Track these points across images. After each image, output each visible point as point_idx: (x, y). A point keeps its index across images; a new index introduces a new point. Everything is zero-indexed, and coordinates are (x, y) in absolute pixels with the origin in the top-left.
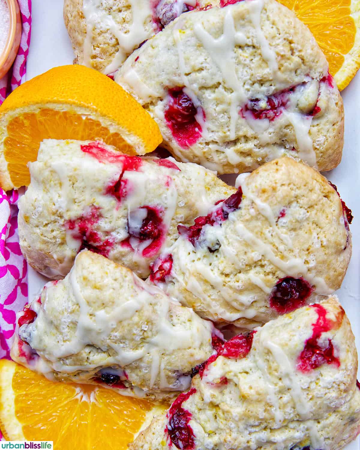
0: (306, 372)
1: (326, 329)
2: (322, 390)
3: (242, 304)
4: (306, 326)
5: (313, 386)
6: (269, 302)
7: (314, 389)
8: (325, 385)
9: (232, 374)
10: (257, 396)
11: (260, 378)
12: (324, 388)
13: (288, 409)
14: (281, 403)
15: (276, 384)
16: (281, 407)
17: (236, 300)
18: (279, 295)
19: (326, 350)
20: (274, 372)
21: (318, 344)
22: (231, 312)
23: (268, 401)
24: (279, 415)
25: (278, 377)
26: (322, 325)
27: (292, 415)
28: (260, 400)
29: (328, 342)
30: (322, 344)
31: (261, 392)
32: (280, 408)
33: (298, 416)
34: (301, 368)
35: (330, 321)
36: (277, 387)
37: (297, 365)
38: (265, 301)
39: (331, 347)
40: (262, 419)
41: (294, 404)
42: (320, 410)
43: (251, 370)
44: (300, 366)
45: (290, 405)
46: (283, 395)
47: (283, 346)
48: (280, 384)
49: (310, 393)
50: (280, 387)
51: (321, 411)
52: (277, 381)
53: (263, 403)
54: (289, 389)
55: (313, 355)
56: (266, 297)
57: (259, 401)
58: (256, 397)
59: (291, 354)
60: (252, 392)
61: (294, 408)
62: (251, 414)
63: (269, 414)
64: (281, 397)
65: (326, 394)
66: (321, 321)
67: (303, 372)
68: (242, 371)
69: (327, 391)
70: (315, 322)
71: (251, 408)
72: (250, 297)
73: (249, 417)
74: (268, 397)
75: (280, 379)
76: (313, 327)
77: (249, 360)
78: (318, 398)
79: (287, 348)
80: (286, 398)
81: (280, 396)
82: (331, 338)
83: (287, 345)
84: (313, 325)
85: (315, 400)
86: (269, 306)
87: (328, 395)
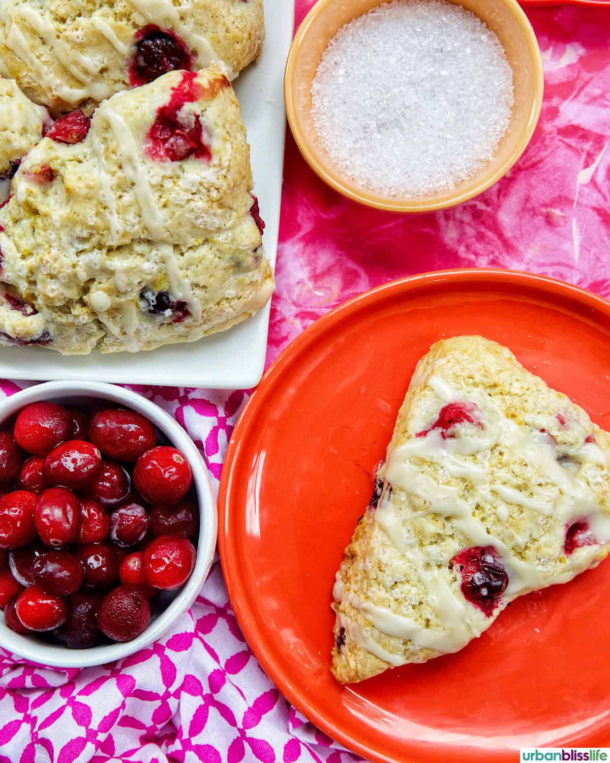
0: (158, 159)
1: (191, 98)
2: (182, 193)
3: (86, 72)
4: (163, 91)
5: (168, 184)
6: (128, 74)
7: (169, 190)
8: (187, 186)
9: (59, 161)
10: (87, 190)
11: (95, 166)
12: (186, 190)
13: (131, 217)
14: (121, 204)
15: (113, 174)
16: (120, 212)
17: (76, 63)
18: (141, 61)
19: (191, 131)
20: (111, 154)
21: (178, 119)
22: (71, 87)
23: (102, 199)
24: (116, 223)
25: (117, 163)
26: (185, 91)
27: (137, 227)
28: (89, 196)
29: (193, 119)
30: (184, 119)
31: (92, 183)
32: (118, 214)
33: (145, 232)
34: (150, 151)
35: (198, 86)
36: (114, 178)
37: (144, 146)
38: (121, 70)
39: (198, 127)
40: (92, 227)
41: (140, 210)
42: (180, 229)
43: (85, 157)
44: (149, 148)
45: (133, 210)
46: (125, 194)
47: (126, 116)
48: (120, 173)
49: (163, 196)
50: (118, 178)
51: (183, 231)
52: (115, 168)
53: (95, 202)
54: (133, 184)
55: (171, 136)
56: (122, 63)
57: (89, 198)
58: (84, 191)
59: (136, 128)
60: (81, 185)
61: (140, 216)
62: (78, 218)
63: (103, 219)
64: (120, 197)
65: (189, 201)
66: (186, 86)
67: (154, 160)
68: (72, 158)
69: (190, 196)
70: (176, 86)
71: (78, 208)
72: (97, 58)
73: (75, 223)
74: (101, 192)
75: (120, 167)
76: (172, 92)
77: (85, 144)
78: (177, 205)
79: (131, 119)
80: (127, 198)
81: (119, 194)
82: (198, 113)
83: (131, 114)
84: (173, 89)
85: (171, 208)
86: (127, 81)
87: (192, 204)
